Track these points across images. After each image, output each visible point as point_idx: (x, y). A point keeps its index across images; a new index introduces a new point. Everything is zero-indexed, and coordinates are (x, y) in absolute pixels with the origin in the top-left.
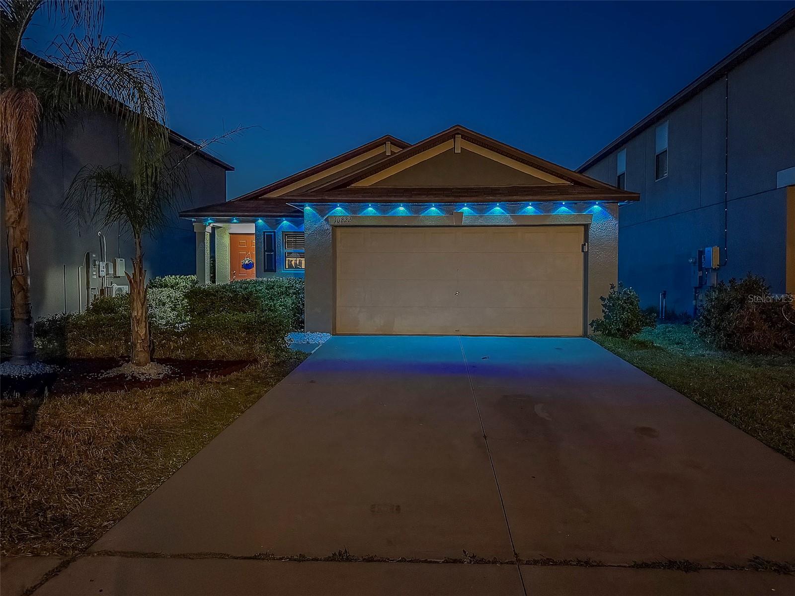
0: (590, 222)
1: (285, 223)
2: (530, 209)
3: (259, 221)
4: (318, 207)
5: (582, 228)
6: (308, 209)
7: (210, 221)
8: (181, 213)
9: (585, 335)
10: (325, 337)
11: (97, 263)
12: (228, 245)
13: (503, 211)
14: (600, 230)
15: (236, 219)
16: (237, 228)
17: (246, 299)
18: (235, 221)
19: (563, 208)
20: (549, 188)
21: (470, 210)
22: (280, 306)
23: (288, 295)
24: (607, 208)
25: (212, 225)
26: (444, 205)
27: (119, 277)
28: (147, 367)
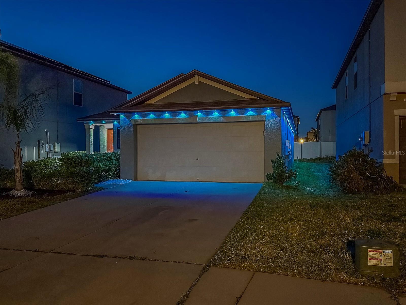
0: (264, 119)
2: (233, 113)
3: (115, 122)
4: (126, 115)
6: (122, 116)
7: (92, 123)
8: (78, 119)
11: (44, 145)
12: (105, 135)
13: (218, 114)
14: (271, 124)
15: (104, 122)
18: (104, 123)
19: (250, 112)
21: (201, 114)
24: (275, 111)
25: (94, 125)
26: (188, 112)
27: (58, 152)
28: (21, 191)
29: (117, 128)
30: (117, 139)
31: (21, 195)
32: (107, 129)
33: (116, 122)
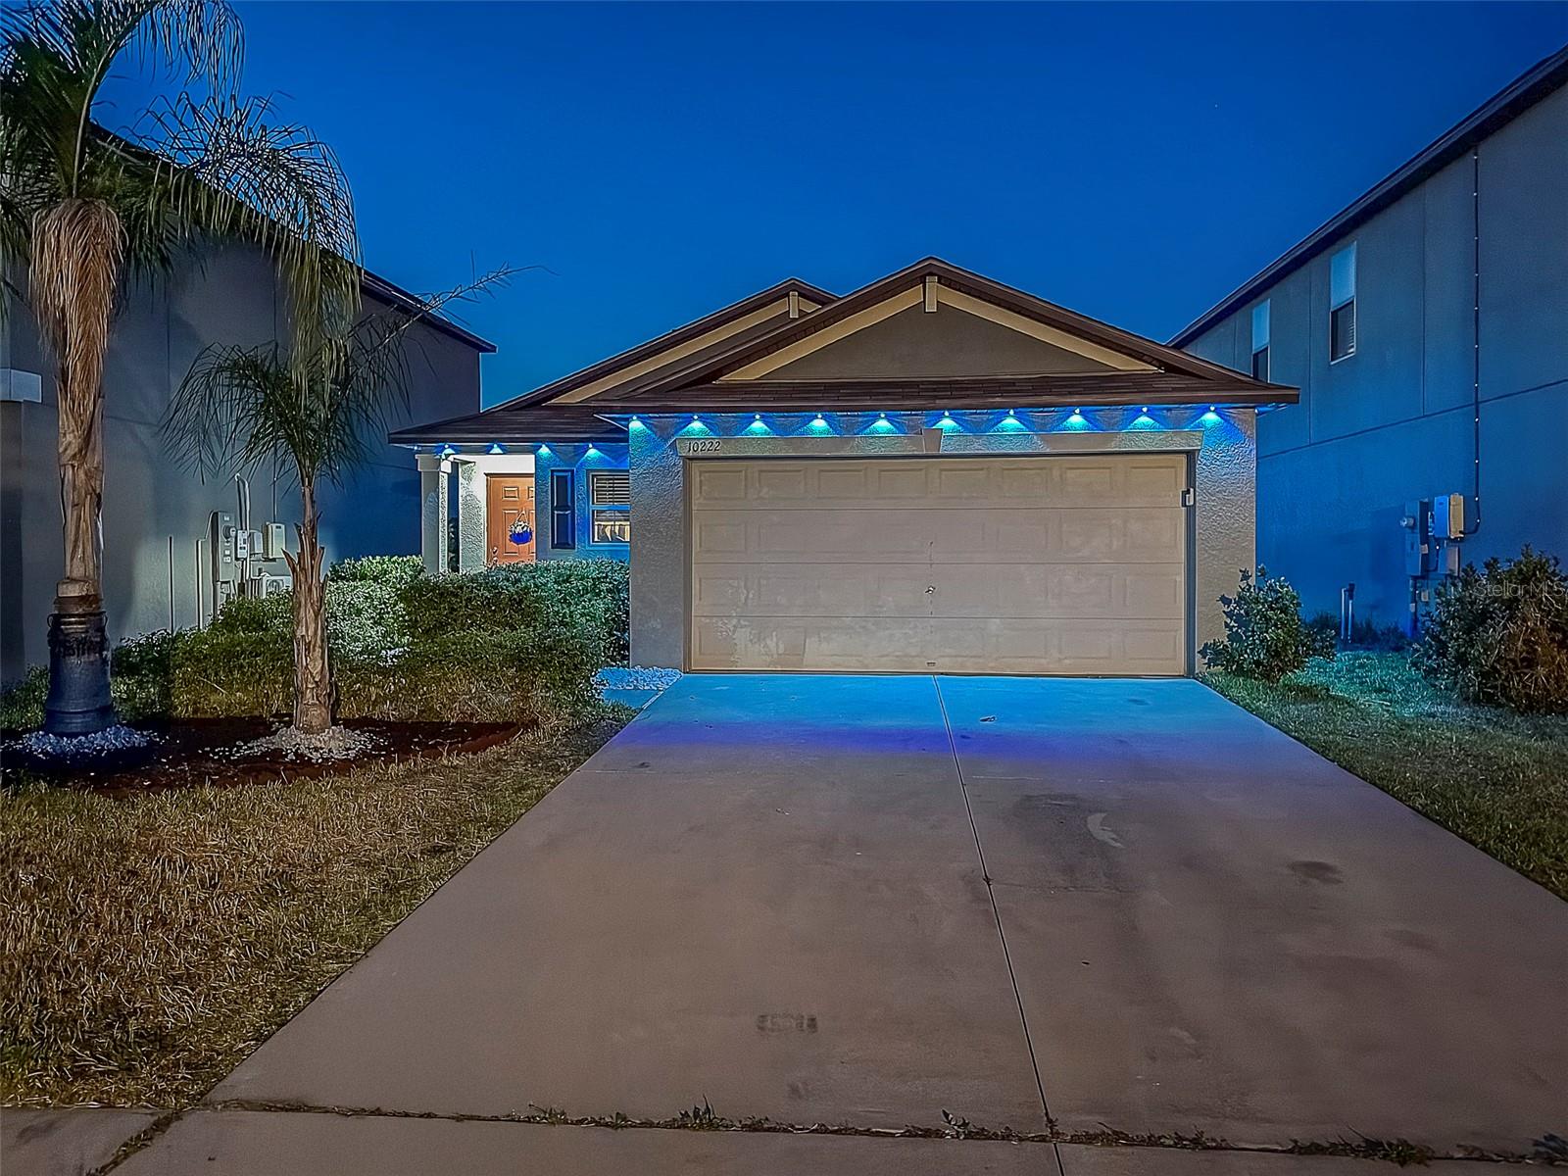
0: (1198, 445)
1: (593, 453)
2: (1077, 421)
3: (542, 450)
4: (655, 422)
5: (1183, 459)
6: (636, 426)
7: (448, 451)
9: (1190, 673)
10: (670, 677)
11: (232, 533)
12: (481, 496)
13: (1022, 426)
14: (1218, 464)
15: (499, 446)
16: (501, 463)
17: (516, 602)
18: (496, 450)
19: (1144, 420)
20: (1114, 379)
21: (955, 424)
22: (583, 615)
23: (597, 595)
24: (1233, 418)
25: (451, 458)
26: (904, 415)
27: (274, 560)
28: (325, 736)
29: (552, 471)
30: (553, 513)
31: (330, 751)
32: (487, 475)
33: (544, 451)
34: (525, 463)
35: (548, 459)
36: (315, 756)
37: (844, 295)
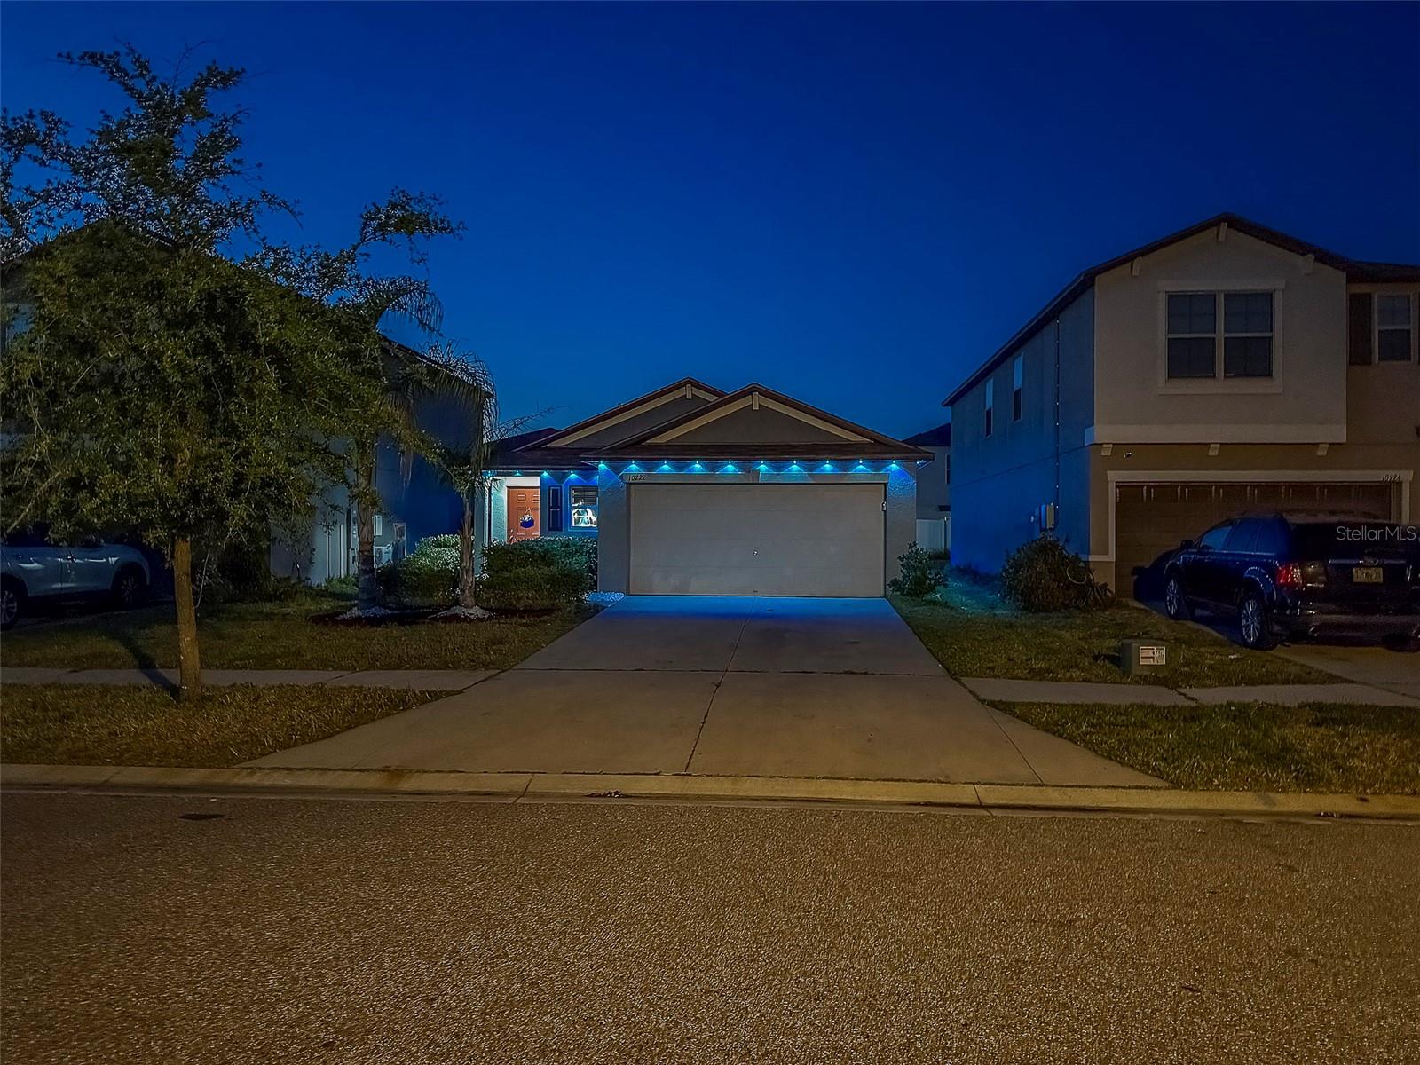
0: (888, 480)
1: (573, 476)
2: (828, 467)
4: (613, 465)
5: (883, 486)
6: (602, 466)
7: (490, 475)
9: (885, 596)
10: (620, 597)
12: (504, 500)
13: (800, 469)
14: (898, 489)
16: (519, 481)
17: (543, 558)
18: (518, 474)
19: (861, 467)
20: (848, 445)
21: (767, 467)
22: (576, 563)
23: (581, 554)
24: (905, 467)
25: (491, 478)
26: (739, 463)
28: (474, 610)
29: (550, 487)
30: (550, 510)
32: (508, 487)
33: (545, 475)
34: (534, 481)
35: (548, 480)
36: (472, 616)
37: (730, 393)
